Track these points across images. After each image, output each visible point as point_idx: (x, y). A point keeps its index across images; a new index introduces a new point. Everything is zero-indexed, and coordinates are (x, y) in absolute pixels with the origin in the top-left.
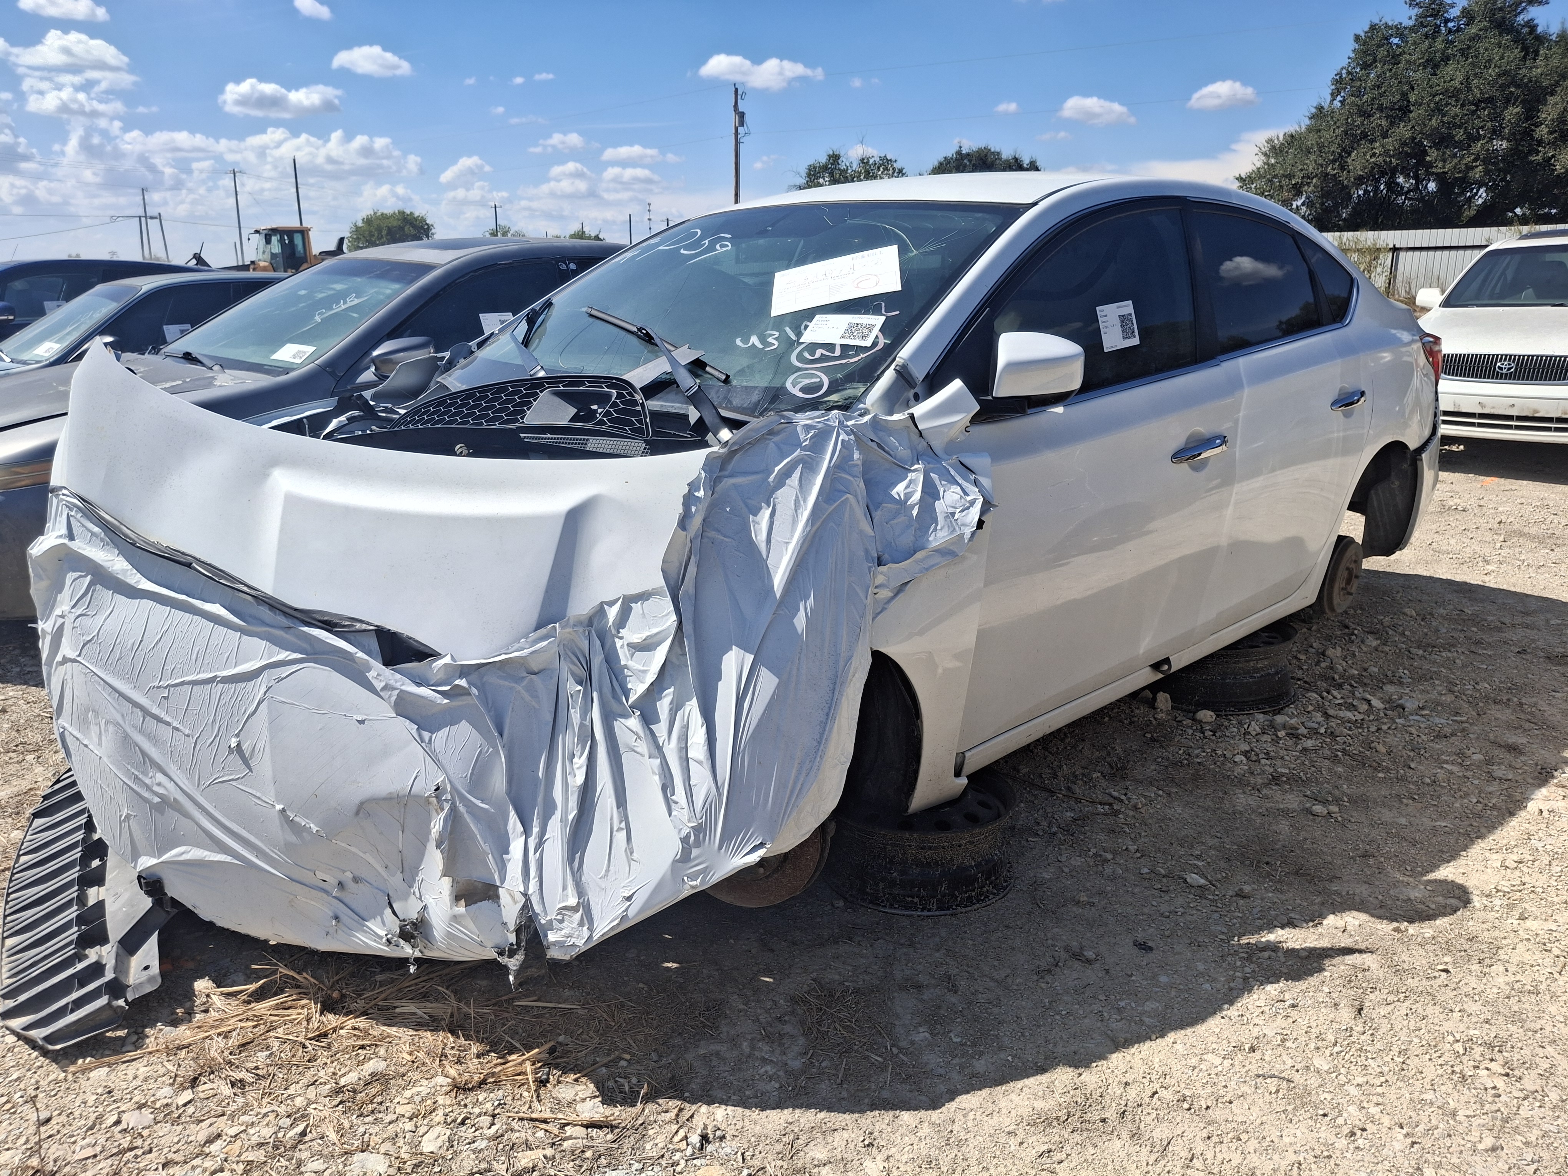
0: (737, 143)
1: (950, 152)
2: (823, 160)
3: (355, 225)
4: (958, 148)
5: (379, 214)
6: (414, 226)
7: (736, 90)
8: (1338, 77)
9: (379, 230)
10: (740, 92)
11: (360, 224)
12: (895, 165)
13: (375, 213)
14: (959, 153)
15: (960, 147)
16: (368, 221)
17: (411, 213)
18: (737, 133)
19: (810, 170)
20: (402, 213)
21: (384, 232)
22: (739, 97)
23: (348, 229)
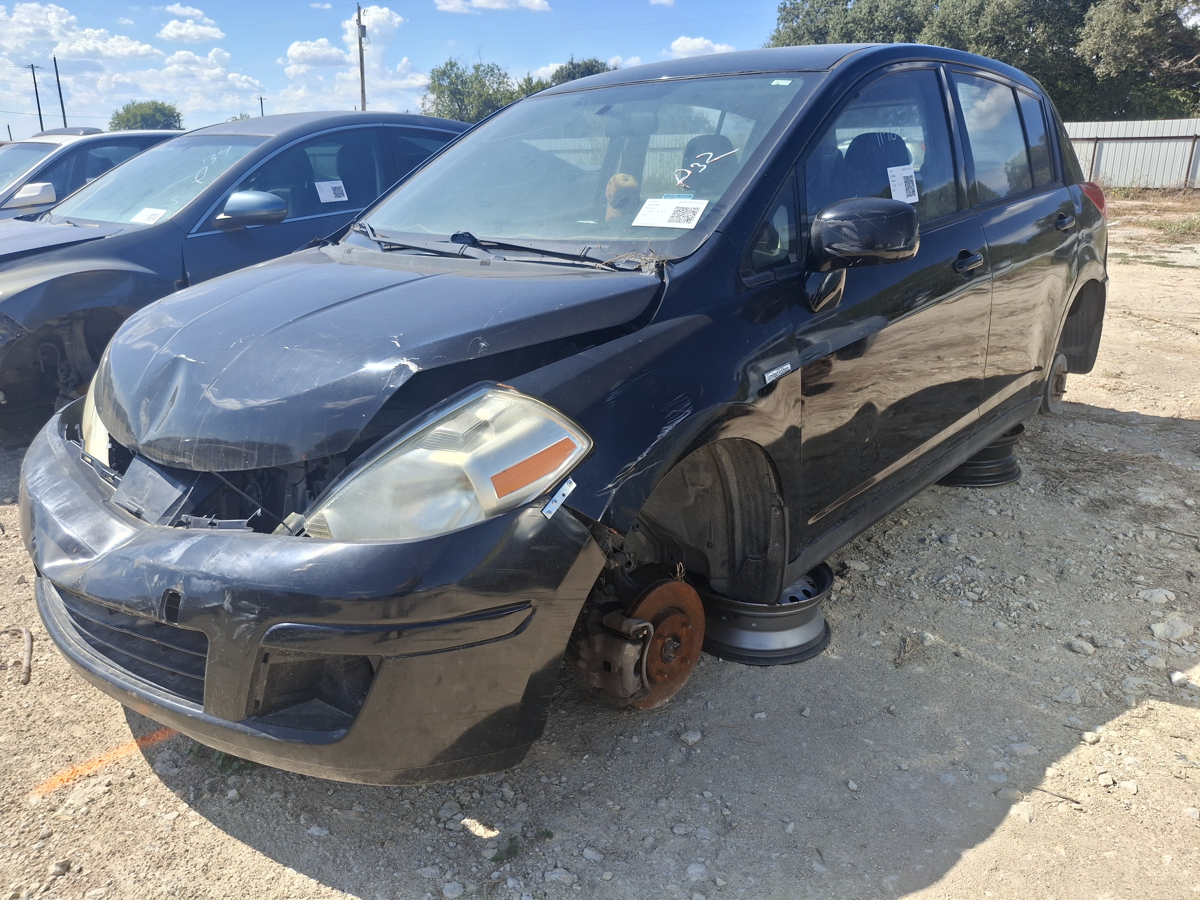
3: (117, 113)
5: (136, 104)
6: (164, 114)
8: (782, 6)
9: (135, 116)
11: (121, 111)
13: (133, 103)
15: (572, 59)
16: (127, 110)
17: (163, 103)
20: (155, 103)
21: (139, 119)
22: (362, 13)
23: (111, 116)
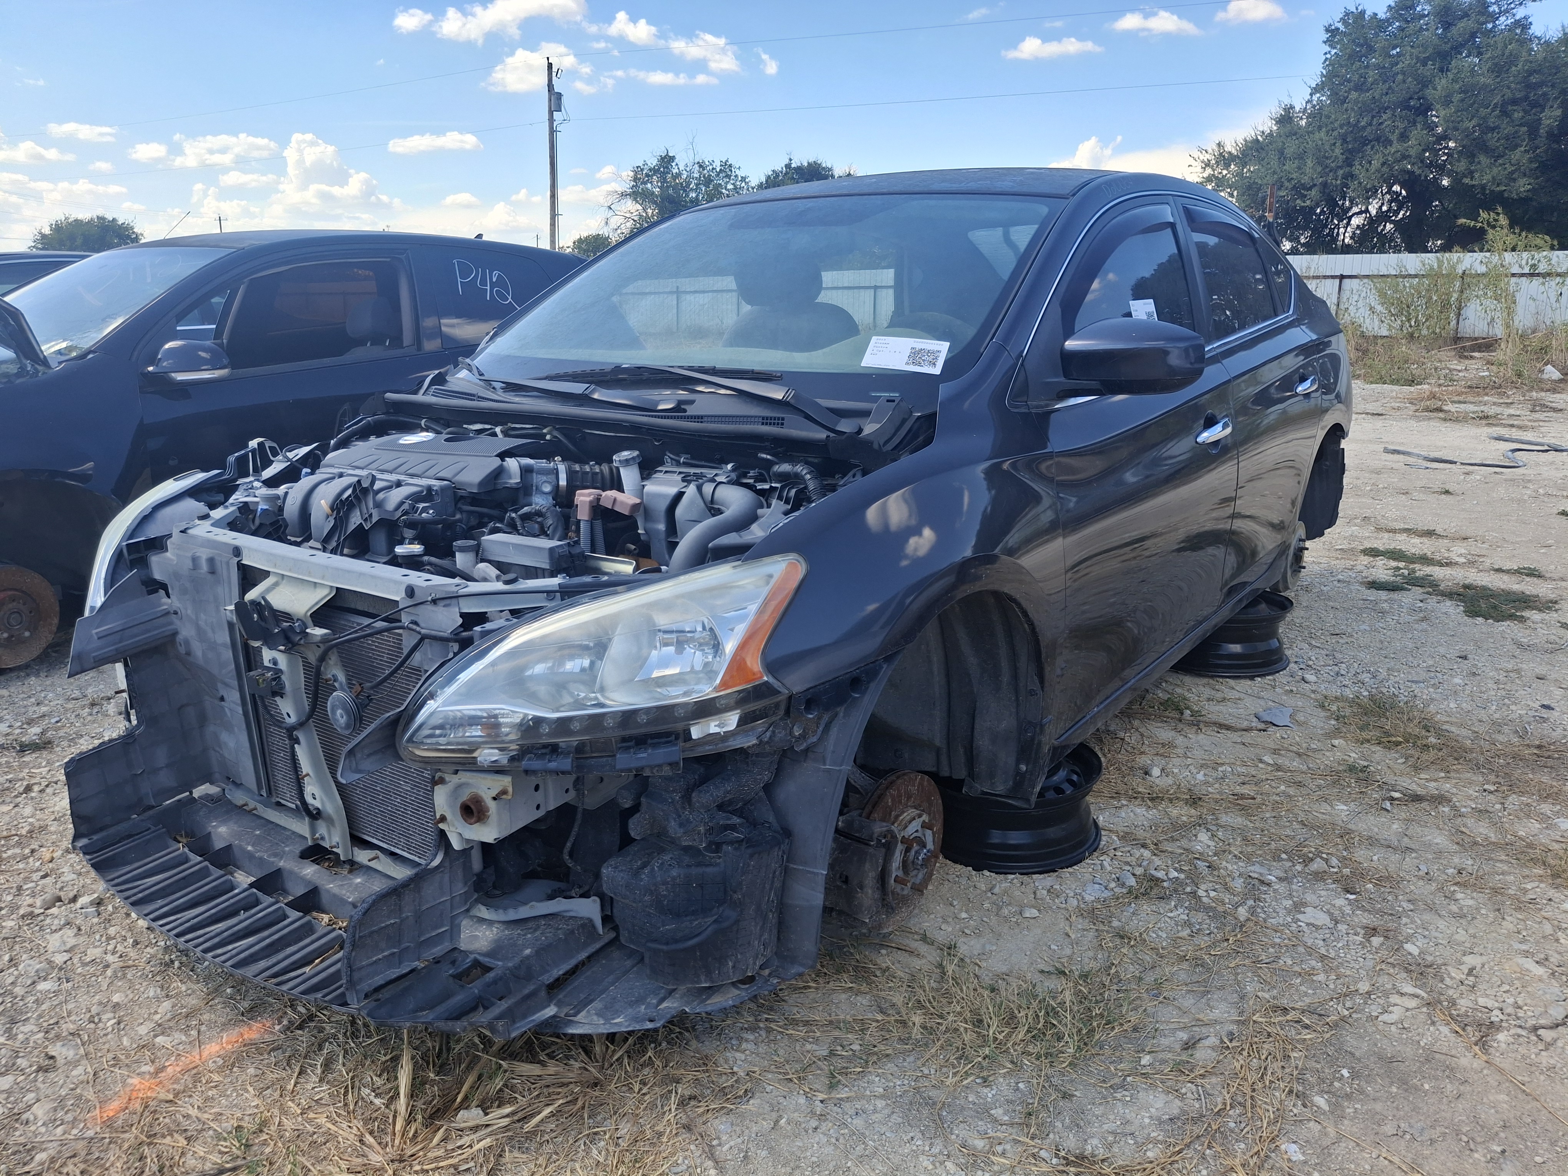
0: (552, 132)
1: (779, 165)
2: (653, 162)
3: (41, 233)
4: (787, 161)
7: (550, 66)
10: (554, 69)
11: (47, 231)
12: (738, 172)
14: (788, 166)
16: (57, 228)
17: (114, 220)
18: (551, 120)
19: (636, 173)
20: (101, 219)
22: (554, 74)
